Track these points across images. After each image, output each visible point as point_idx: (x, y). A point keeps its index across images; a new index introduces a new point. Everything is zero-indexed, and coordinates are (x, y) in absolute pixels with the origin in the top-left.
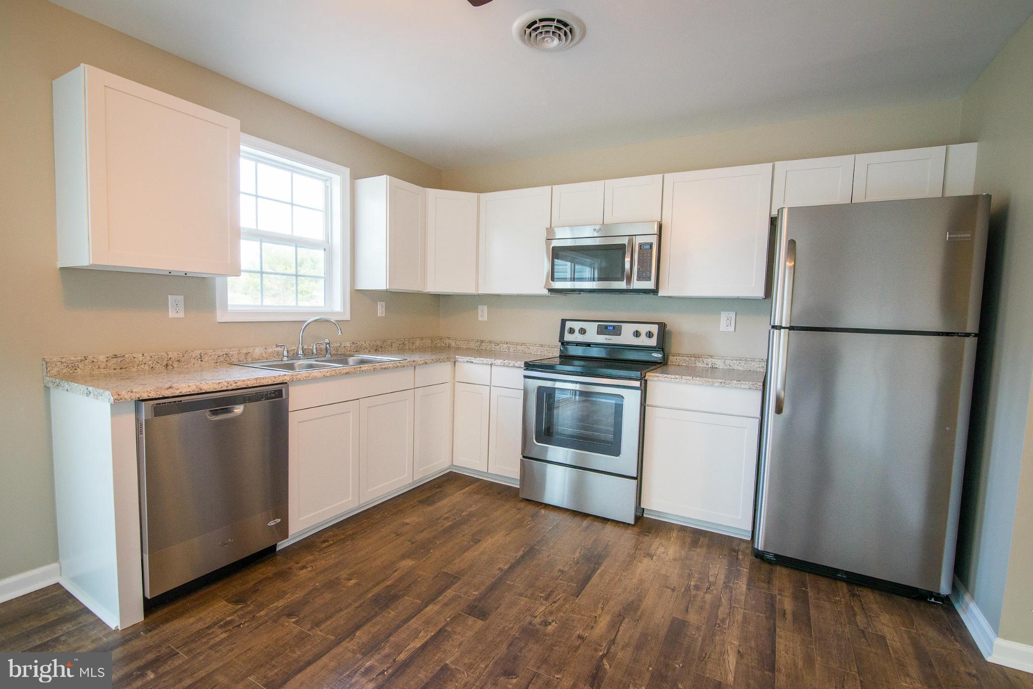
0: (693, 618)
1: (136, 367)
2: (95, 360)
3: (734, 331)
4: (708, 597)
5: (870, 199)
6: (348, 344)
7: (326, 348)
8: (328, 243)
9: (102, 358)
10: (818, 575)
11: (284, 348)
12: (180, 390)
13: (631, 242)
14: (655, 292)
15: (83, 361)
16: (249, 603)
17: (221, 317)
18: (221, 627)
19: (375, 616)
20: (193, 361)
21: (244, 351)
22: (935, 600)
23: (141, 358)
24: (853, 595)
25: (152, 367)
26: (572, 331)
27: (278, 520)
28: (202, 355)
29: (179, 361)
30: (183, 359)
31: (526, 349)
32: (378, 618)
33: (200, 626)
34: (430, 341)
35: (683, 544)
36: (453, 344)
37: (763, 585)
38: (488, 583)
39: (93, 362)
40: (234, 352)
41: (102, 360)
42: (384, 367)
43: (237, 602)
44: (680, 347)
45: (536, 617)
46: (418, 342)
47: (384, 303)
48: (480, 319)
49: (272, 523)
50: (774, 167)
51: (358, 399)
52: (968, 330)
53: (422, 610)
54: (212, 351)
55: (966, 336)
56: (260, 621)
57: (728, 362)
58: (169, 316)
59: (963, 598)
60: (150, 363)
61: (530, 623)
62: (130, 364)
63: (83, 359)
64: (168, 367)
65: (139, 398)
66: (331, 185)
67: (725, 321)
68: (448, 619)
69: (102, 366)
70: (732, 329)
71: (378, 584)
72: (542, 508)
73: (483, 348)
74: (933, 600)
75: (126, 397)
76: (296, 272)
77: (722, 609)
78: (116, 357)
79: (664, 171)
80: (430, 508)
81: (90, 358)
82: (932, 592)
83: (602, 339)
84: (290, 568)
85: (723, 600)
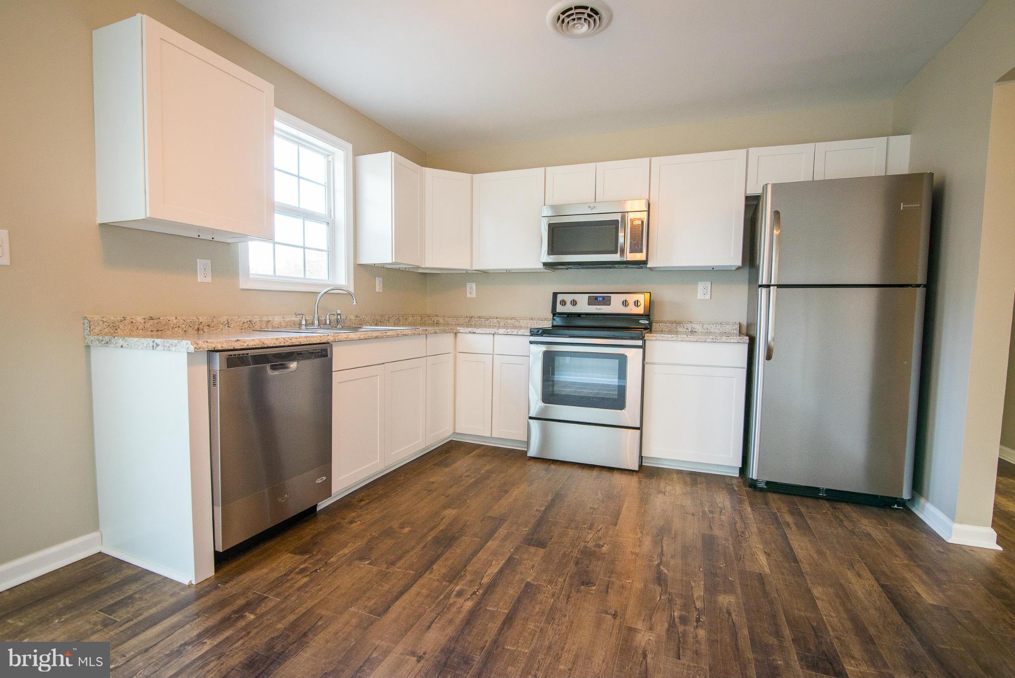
0: (717, 532)
1: (171, 330)
2: (134, 321)
3: (709, 298)
4: (723, 518)
5: (829, 177)
6: (352, 317)
7: (337, 319)
8: (331, 218)
9: (139, 319)
10: (804, 496)
11: (302, 318)
12: (247, 343)
13: (623, 218)
14: (645, 262)
15: (123, 322)
16: (315, 553)
17: (243, 284)
18: (298, 573)
19: (443, 553)
20: (221, 326)
21: (265, 319)
22: (897, 506)
23: (175, 321)
24: (835, 508)
25: (185, 331)
26: (563, 303)
27: (324, 478)
28: (229, 321)
29: (208, 326)
30: (213, 325)
31: (517, 323)
32: (447, 554)
33: (276, 575)
34: (420, 318)
35: (685, 483)
36: (441, 321)
37: (763, 506)
38: (533, 521)
39: (132, 322)
40: (256, 319)
41: (141, 321)
42: (404, 333)
43: (303, 553)
44: (662, 315)
45: (588, 542)
46: (410, 319)
47: (381, 279)
48: (469, 295)
49: (319, 481)
50: (748, 151)
51: (383, 364)
52: (919, 282)
53: (484, 546)
54: (237, 317)
55: (917, 287)
56: (335, 566)
57: (705, 326)
58: (197, 280)
59: (918, 502)
60: (183, 326)
61: (586, 547)
62: (166, 327)
63: (123, 319)
64: (199, 332)
65: (214, 348)
66: (333, 159)
67: (702, 291)
68: (512, 550)
69: (140, 327)
70: (708, 297)
71: (432, 529)
72: (551, 464)
73: (473, 323)
74: (896, 506)
75: (204, 346)
76: (304, 244)
77: (738, 525)
78: (151, 318)
79: (651, 155)
80: (447, 470)
81: (128, 318)
82: (896, 498)
83: (593, 309)
84: (338, 523)
85: (736, 518)
